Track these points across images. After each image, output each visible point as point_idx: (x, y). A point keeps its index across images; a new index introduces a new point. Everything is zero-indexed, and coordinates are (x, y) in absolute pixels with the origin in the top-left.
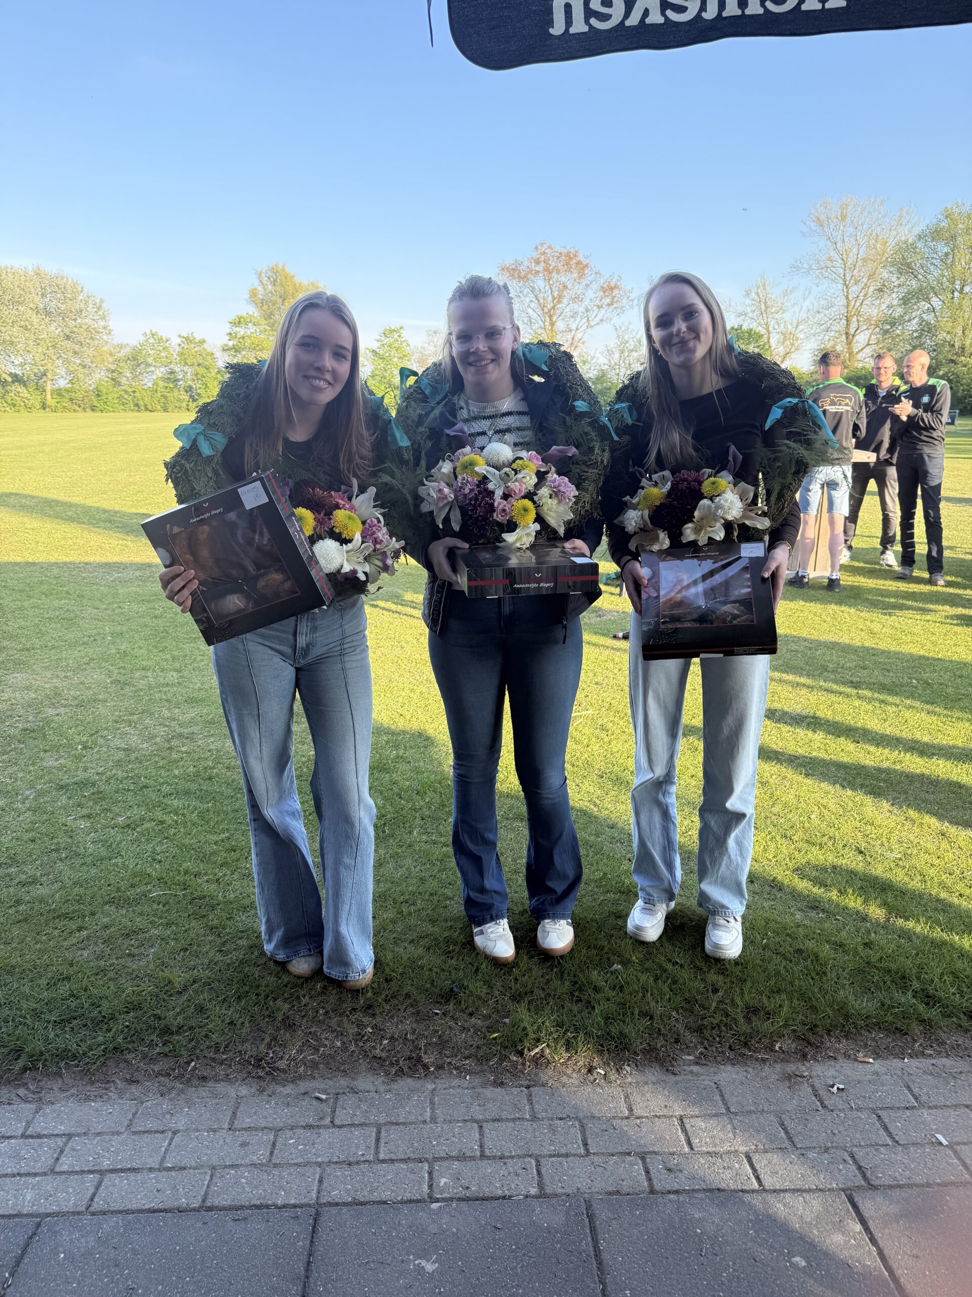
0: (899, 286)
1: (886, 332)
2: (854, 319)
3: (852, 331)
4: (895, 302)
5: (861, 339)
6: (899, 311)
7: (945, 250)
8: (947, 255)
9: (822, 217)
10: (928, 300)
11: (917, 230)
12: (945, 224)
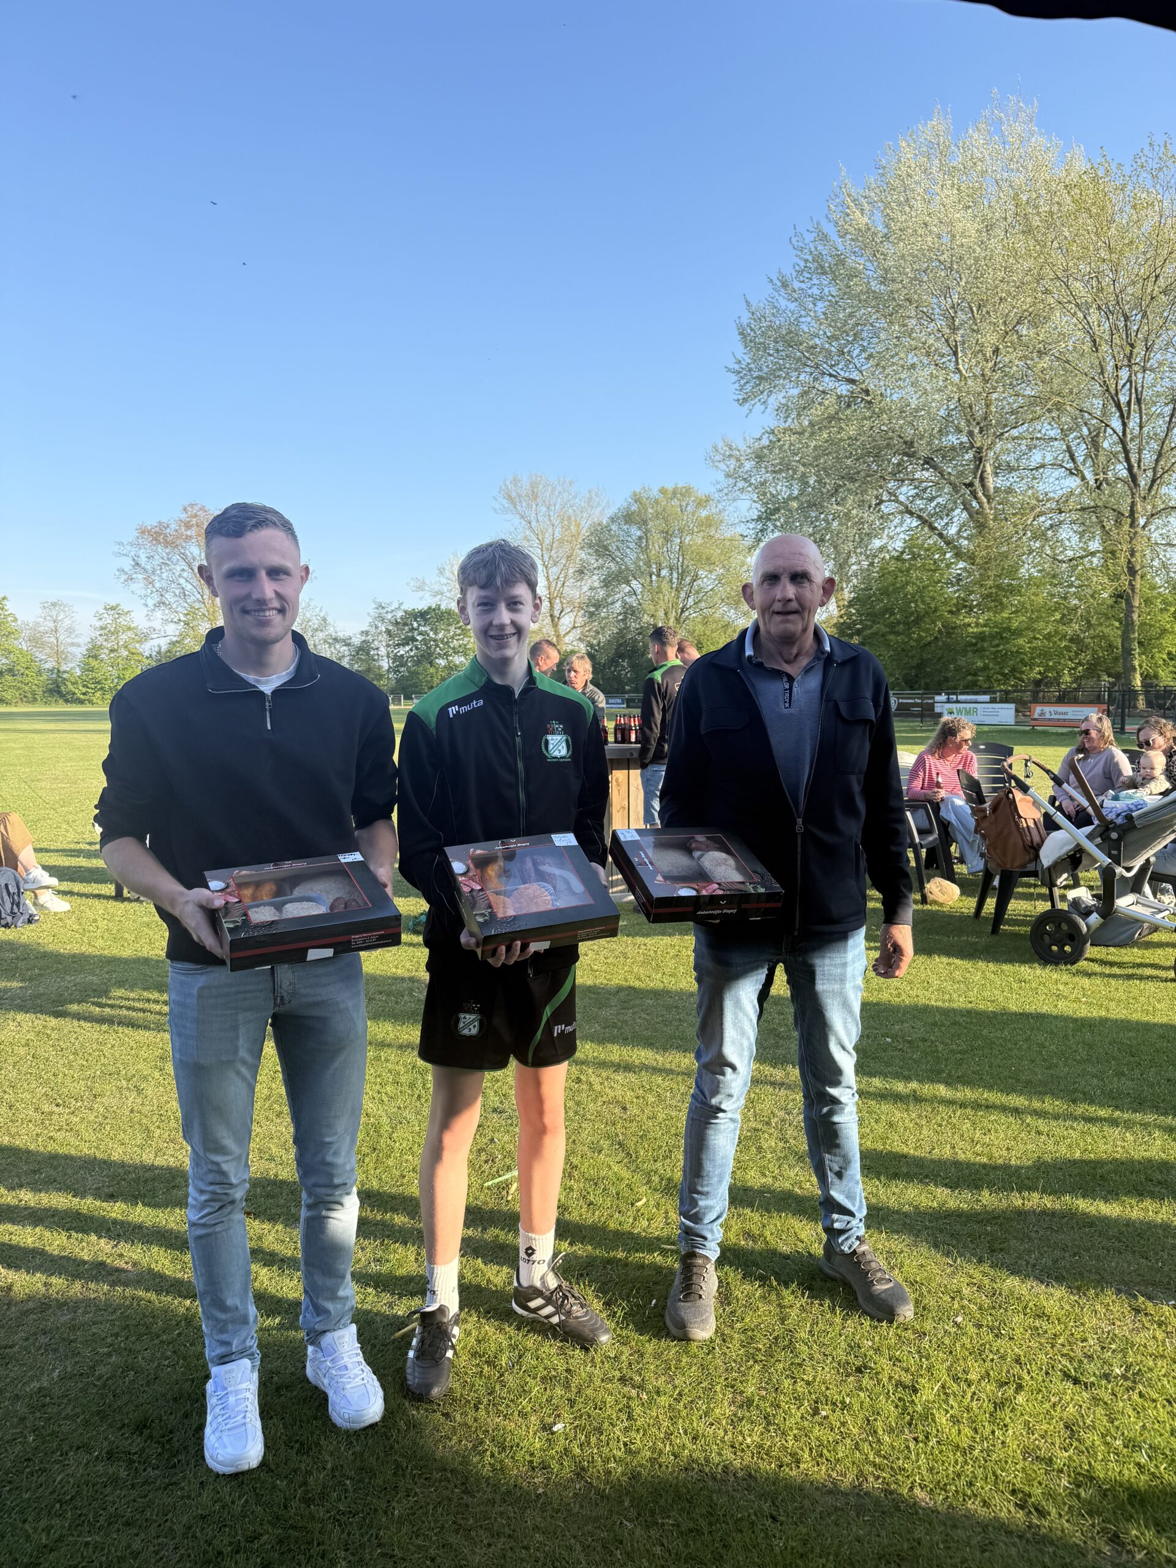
0: (598, 568)
2: (558, 601)
3: (557, 613)
4: (596, 584)
5: (566, 621)
7: (639, 533)
8: (640, 538)
10: (628, 583)
11: (611, 512)
12: (634, 508)
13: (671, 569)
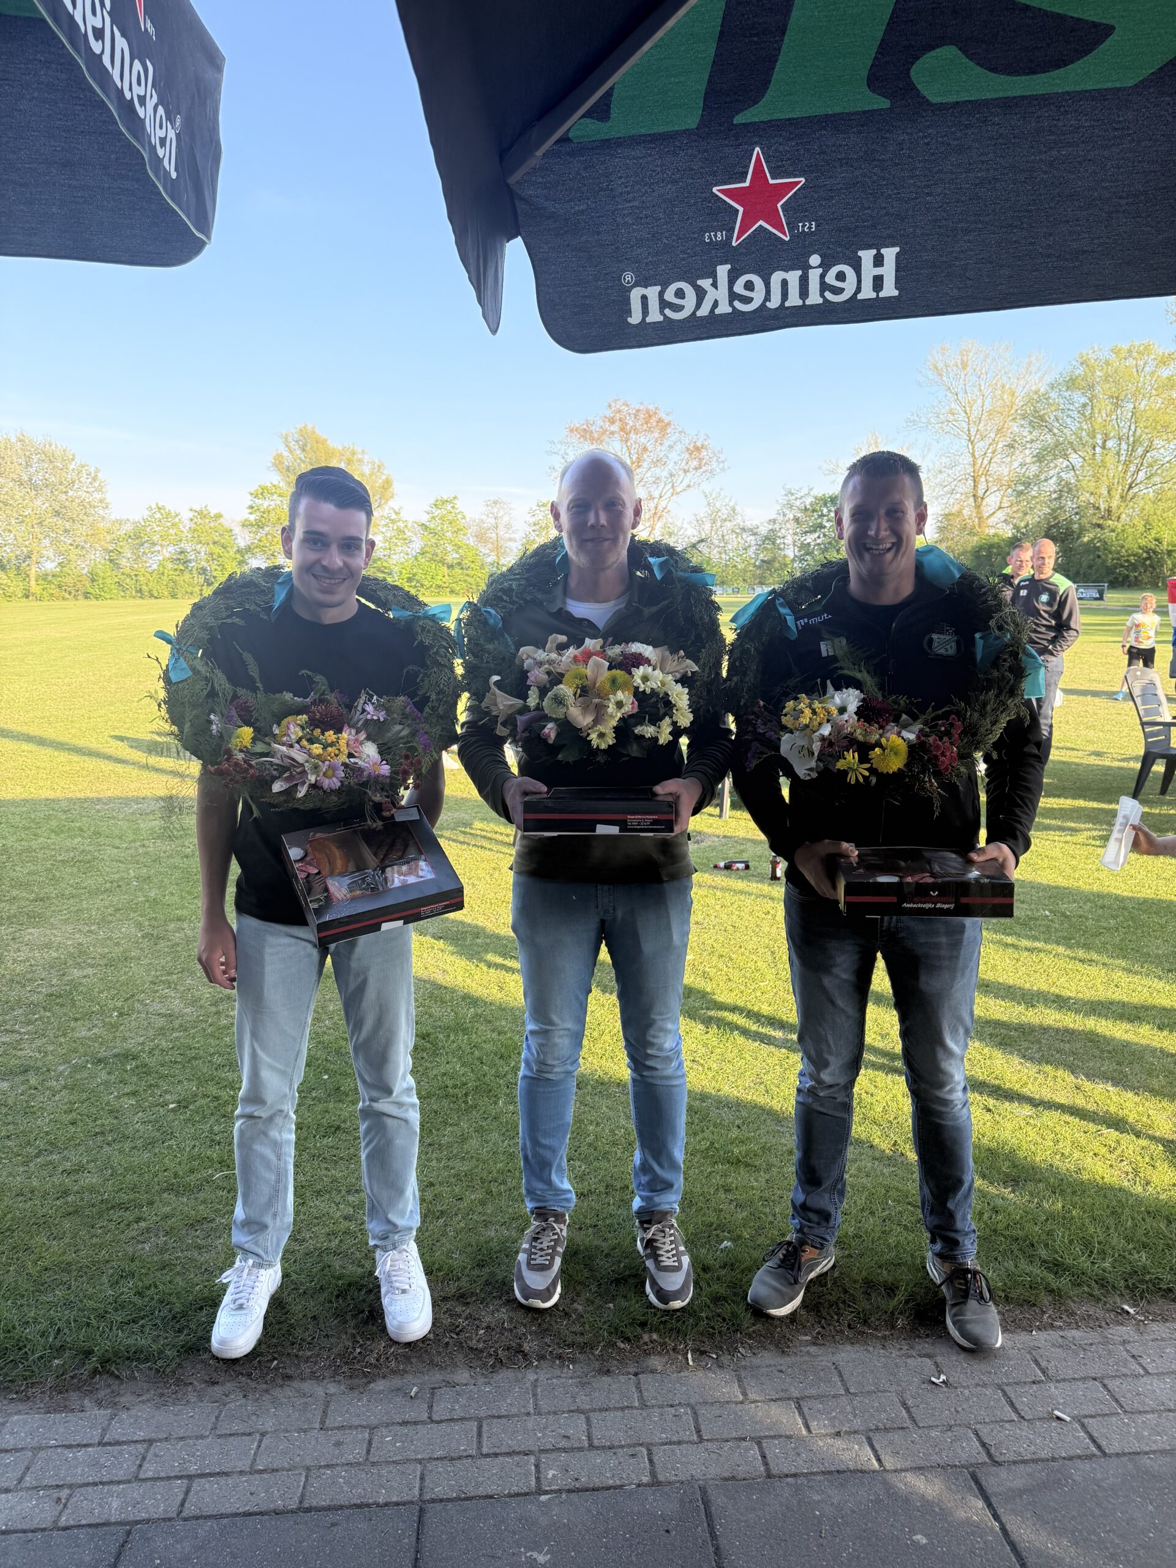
0: (1032, 441)
1: (1020, 493)
2: (983, 479)
3: (980, 493)
5: (992, 501)
6: (1034, 469)
7: (1083, 400)
8: (1084, 405)
9: (940, 365)
10: (1066, 457)
11: (1049, 379)
12: (1080, 371)
13: (1120, 439)
